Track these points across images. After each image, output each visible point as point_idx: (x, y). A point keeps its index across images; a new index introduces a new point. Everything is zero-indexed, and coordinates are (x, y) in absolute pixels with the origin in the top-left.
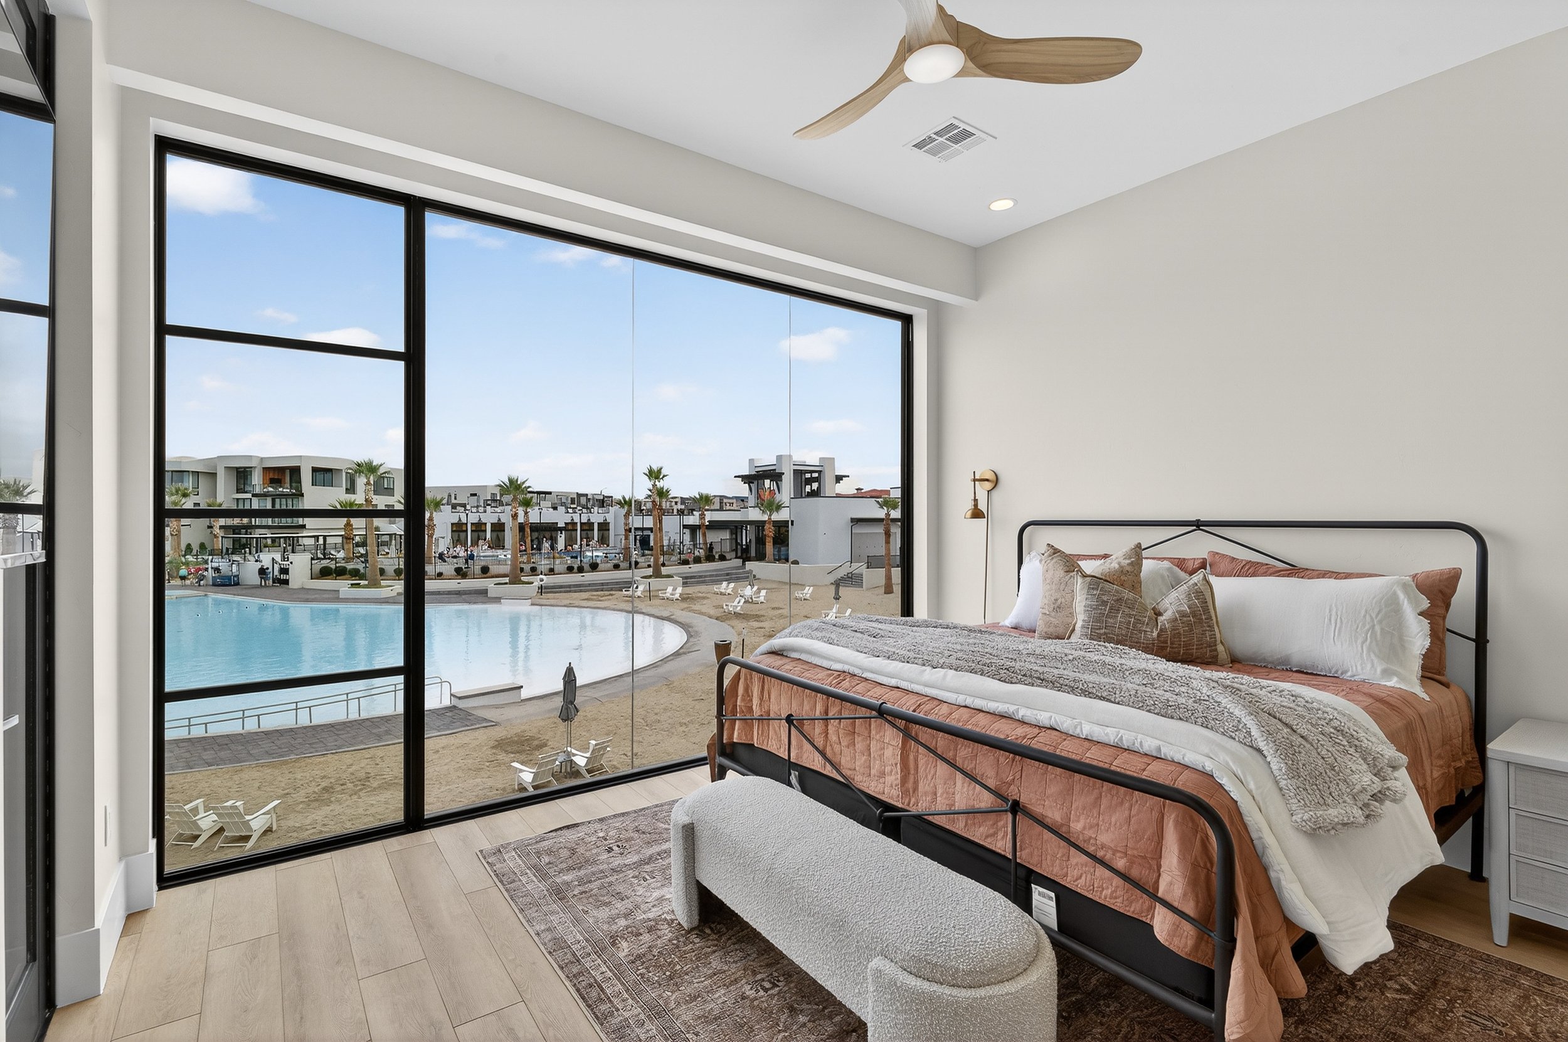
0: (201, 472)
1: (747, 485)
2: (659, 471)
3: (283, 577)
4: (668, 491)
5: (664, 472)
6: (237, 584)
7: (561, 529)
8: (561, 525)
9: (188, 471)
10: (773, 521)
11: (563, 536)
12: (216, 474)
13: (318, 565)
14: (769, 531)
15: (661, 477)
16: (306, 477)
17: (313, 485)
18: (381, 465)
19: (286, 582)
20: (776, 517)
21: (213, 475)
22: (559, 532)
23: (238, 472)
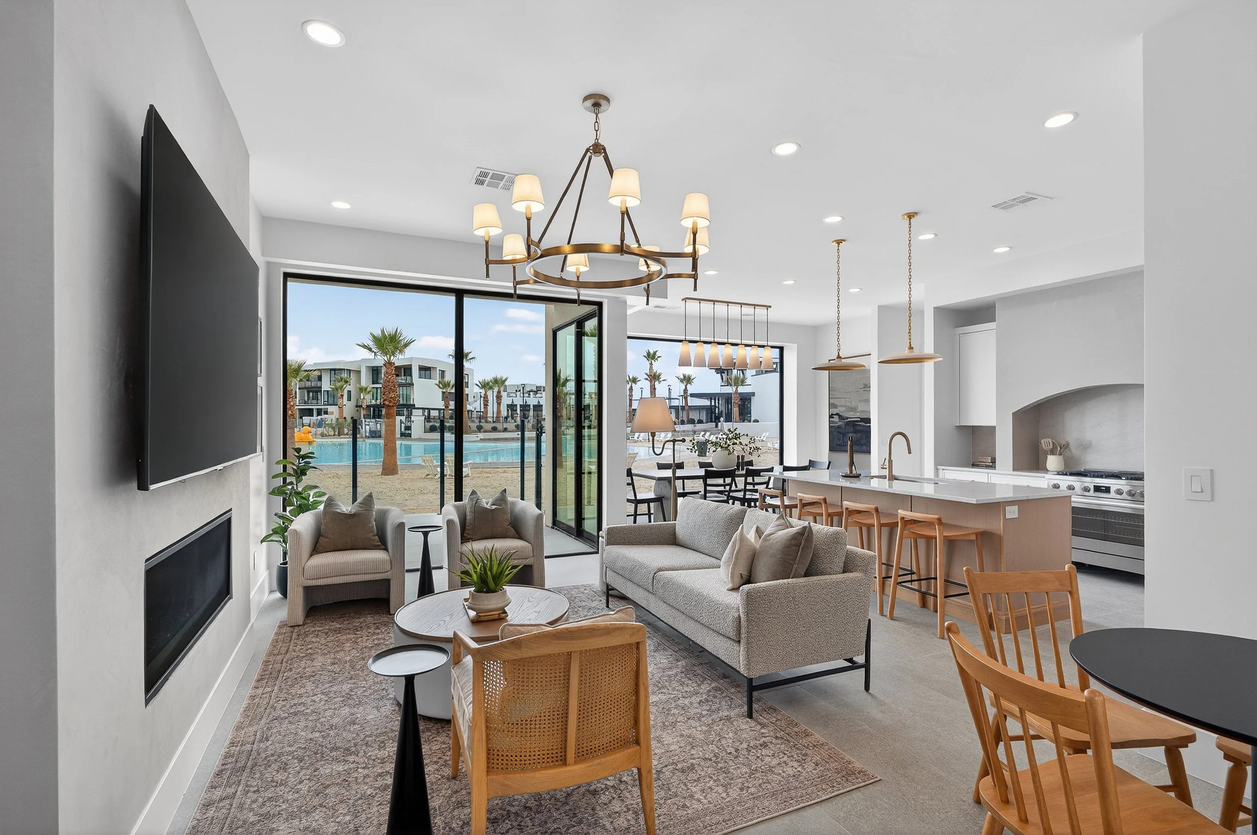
0: (352, 370)
1: (719, 375)
2: (655, 353)
3: (408, 432)
4: (660, 375)
5: (658, 354)
9: (344, 369)
10: (739, 393)
12: (360, 371)
13: (429, 425)
14: (735, 400)
15: (656, 357)
16: (415, 372)
17: (420, 378)
18: (470, 353)
19: (410, 435)
20: (741, 389)
21: (358, 372)
23: (373, 370)
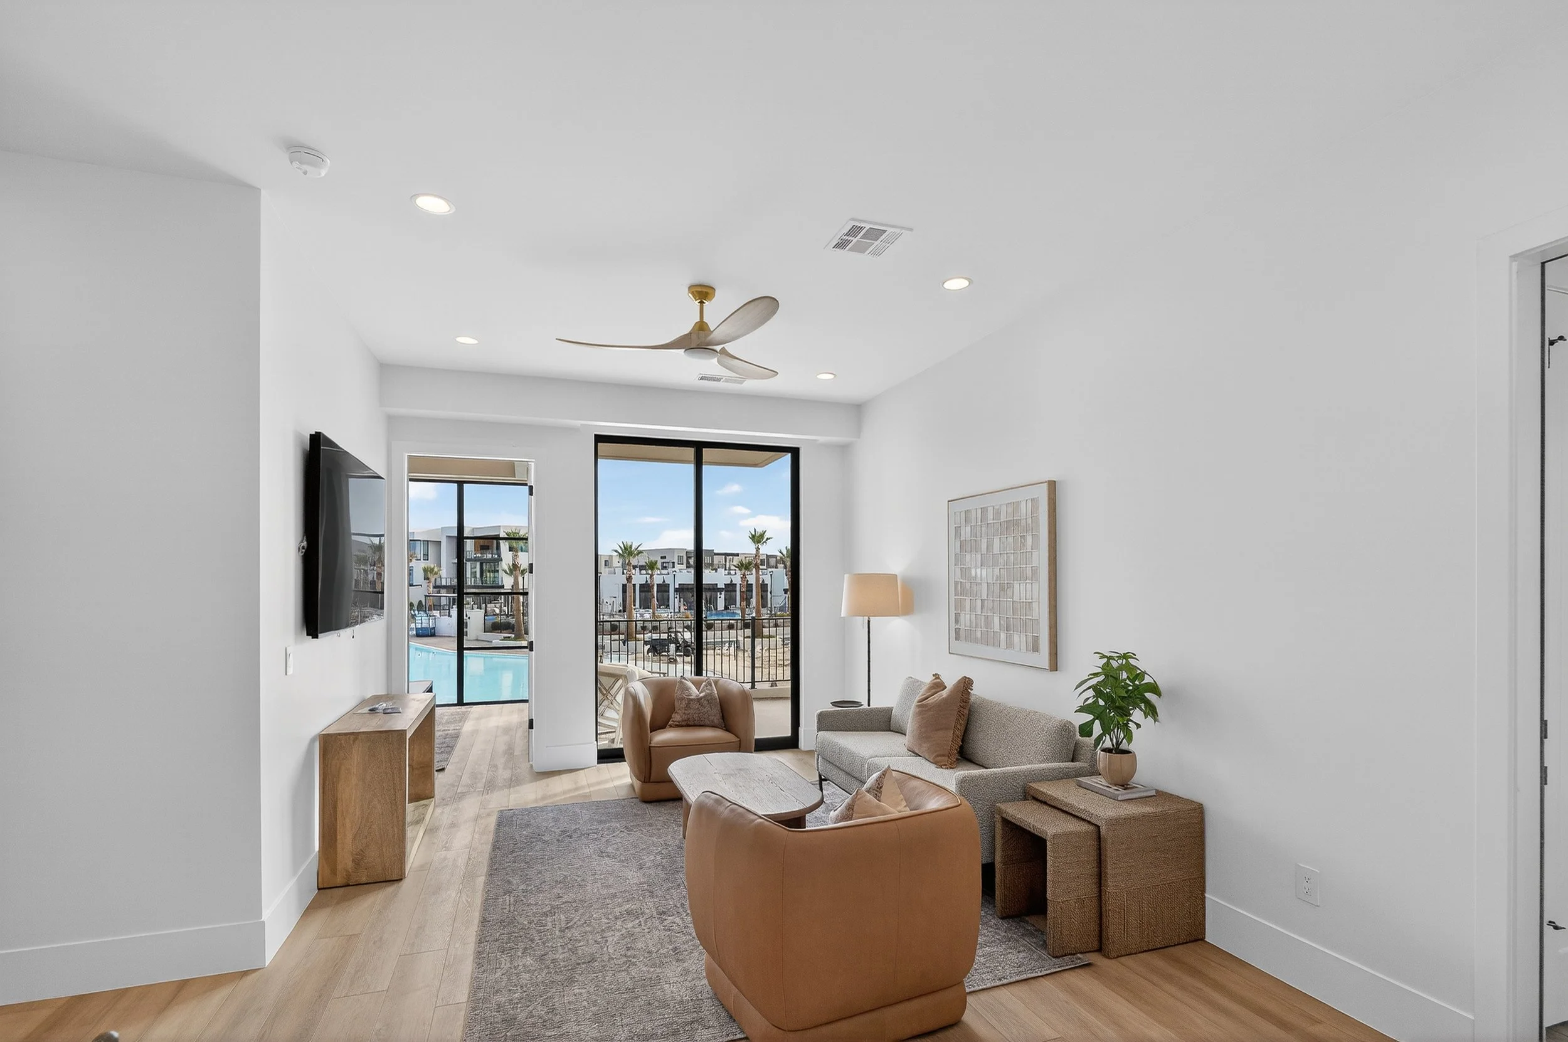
6: (433, 635)
7: (720, 590)
8: (721, 586)
11: (723, 596)
22: (719, 593)
